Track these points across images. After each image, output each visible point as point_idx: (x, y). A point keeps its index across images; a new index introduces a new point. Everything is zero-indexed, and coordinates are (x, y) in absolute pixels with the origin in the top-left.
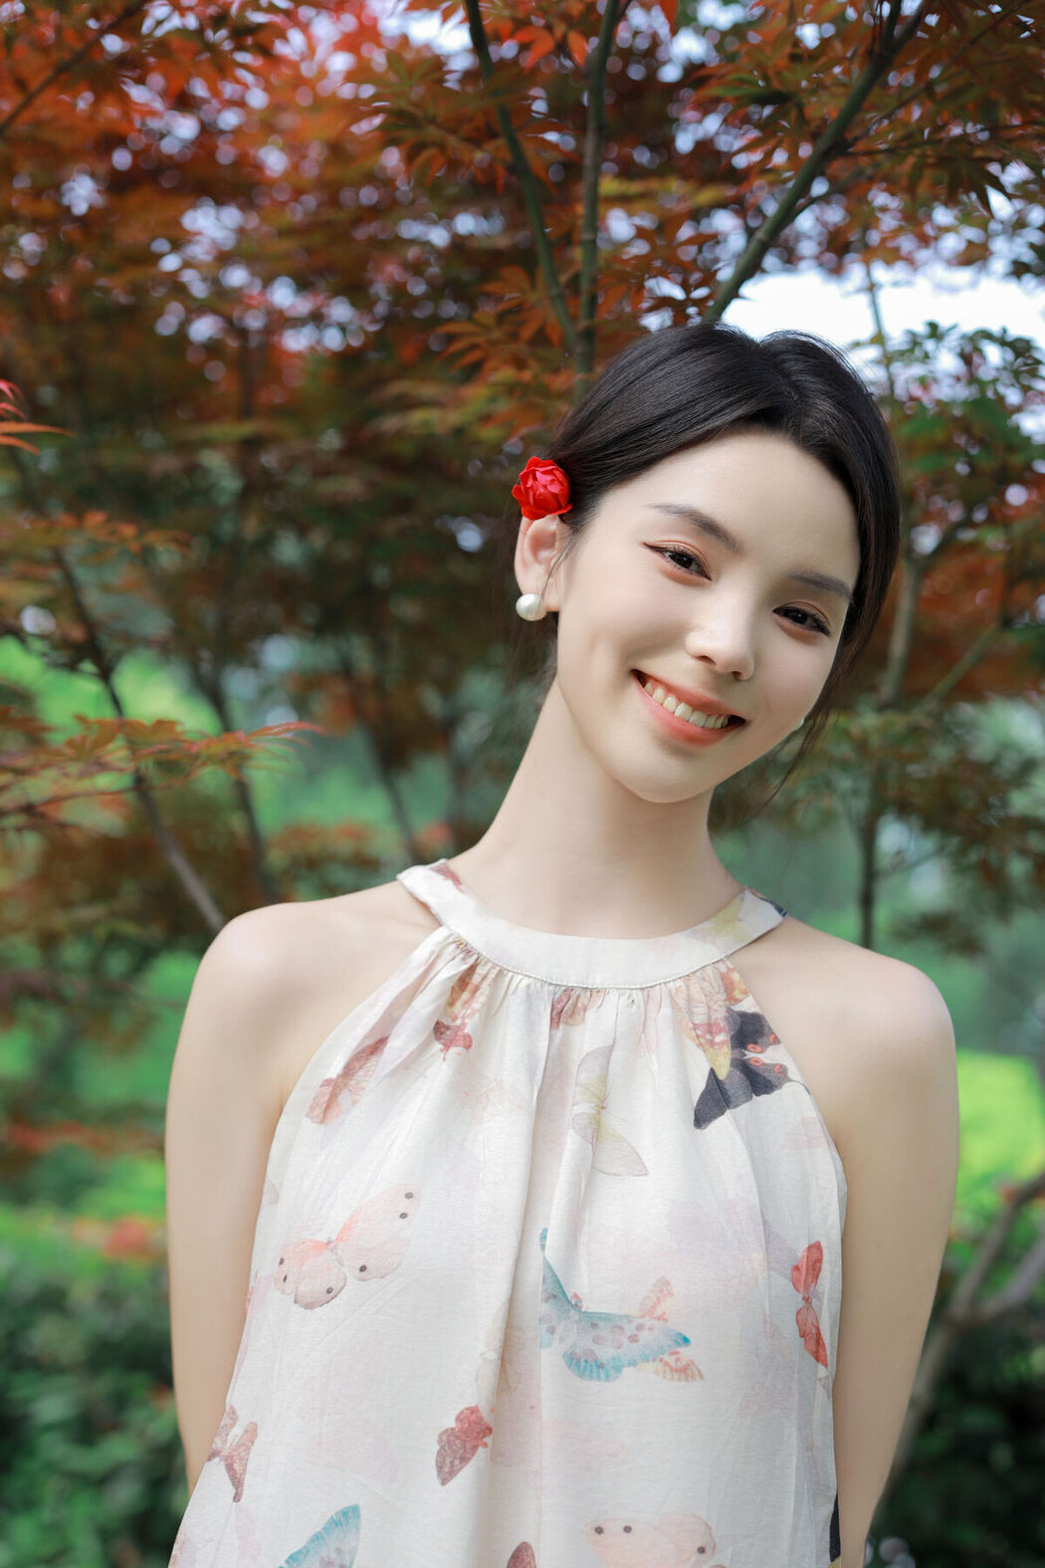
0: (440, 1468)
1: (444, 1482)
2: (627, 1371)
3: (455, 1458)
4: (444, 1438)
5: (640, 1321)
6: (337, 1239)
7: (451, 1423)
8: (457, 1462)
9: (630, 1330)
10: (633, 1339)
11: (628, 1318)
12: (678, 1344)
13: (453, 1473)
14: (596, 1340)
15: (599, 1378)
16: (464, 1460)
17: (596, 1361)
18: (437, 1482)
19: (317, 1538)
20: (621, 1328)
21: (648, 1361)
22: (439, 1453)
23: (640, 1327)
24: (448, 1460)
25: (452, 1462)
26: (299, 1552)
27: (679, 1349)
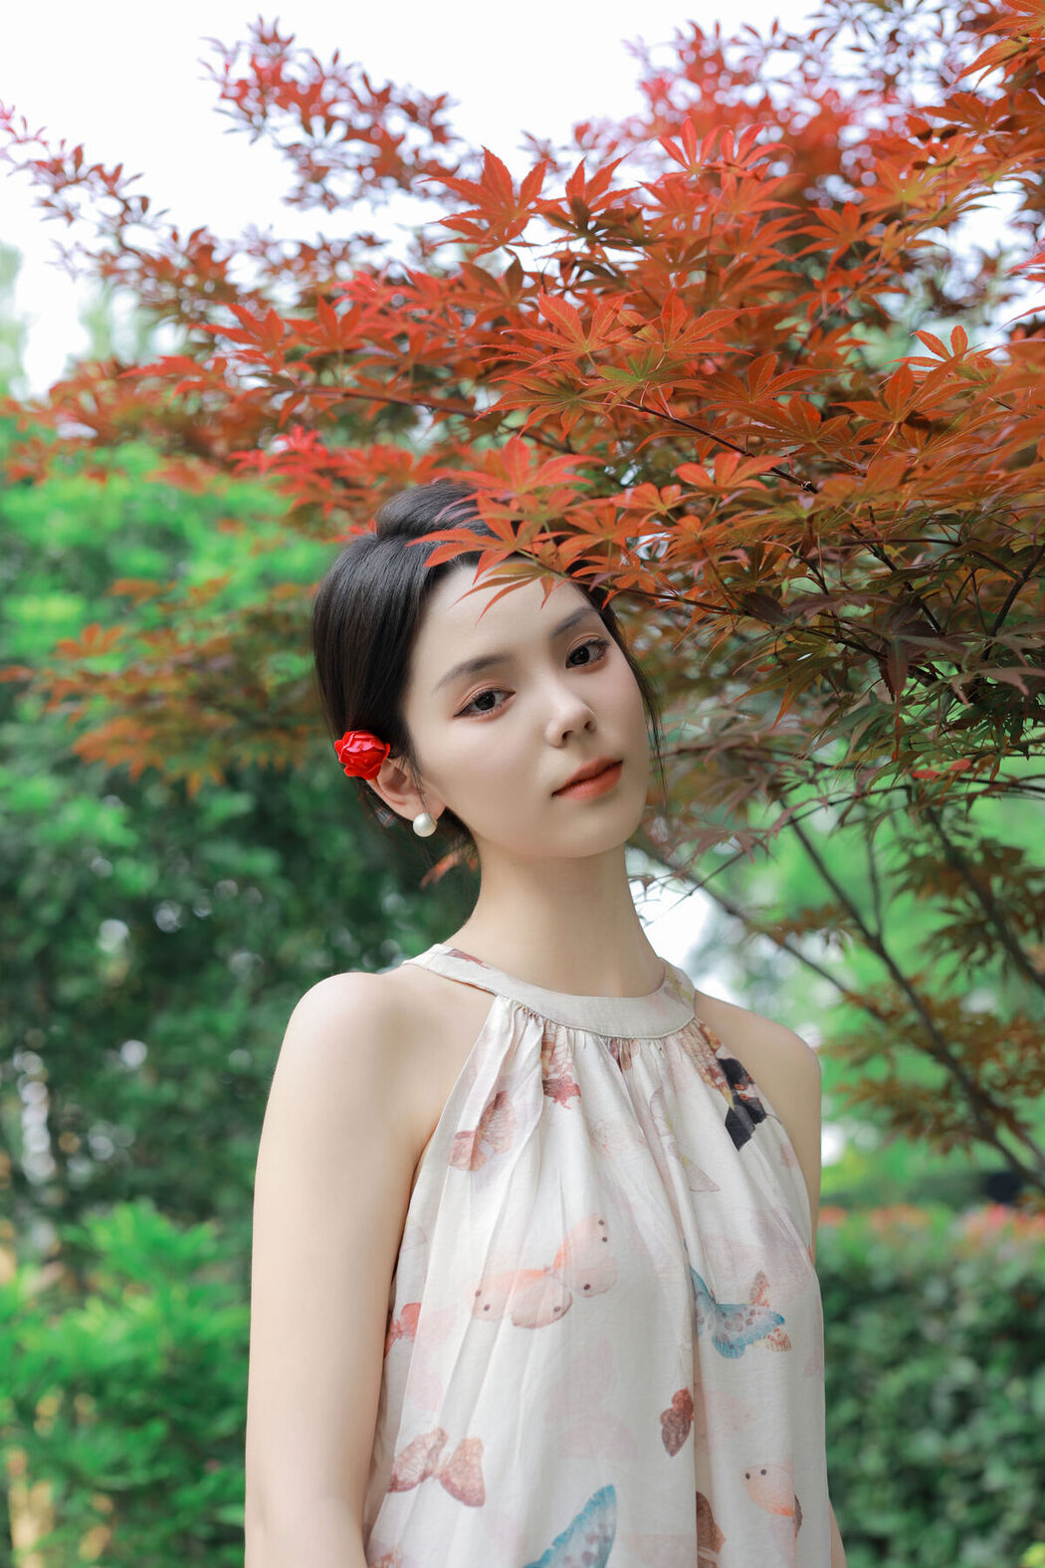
0: (667, 1443)
1: (672, 1453)
2: (747, 1347)
3: (679, 1433)
4: (666, 1418)
5: (752, 1308)
6: (555, 1265)
7: (669, 1405)
8: (680, 1435)
9: (746, 1315)
10: (749, 1322)
11: (743, 1306)
12: (778, 1324)
13: (679, 1444)
14: (727, 1326)
15: (732, 1357)
16: (686, 1432)
17: (728, 1342)
18: (667, 1455)
19: (579, 1519)
20: (740, 1315)
21: (760, 1338)
22: (663, 1431)
23: (752, 1313)
24: (673, 1435)
25: (677, 1437)
26: (565, 1534)
27: (779, 1327)
